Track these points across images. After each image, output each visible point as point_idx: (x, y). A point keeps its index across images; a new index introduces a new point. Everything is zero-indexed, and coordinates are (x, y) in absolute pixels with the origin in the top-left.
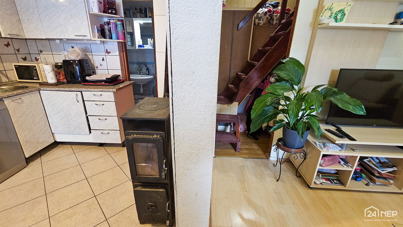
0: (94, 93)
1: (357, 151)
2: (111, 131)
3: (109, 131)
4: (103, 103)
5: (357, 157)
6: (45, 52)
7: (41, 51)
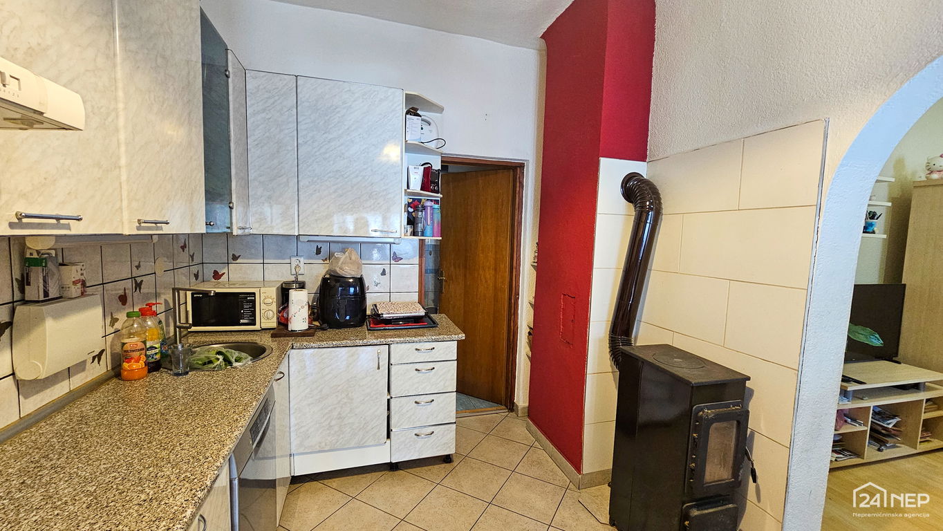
0: (418, 346)
1: (867, 398)
2: (437, 427)
3: (434, 427)
4: (431, 365)
5: (870, 407)
6: (244, 258)
7: (235, 258)
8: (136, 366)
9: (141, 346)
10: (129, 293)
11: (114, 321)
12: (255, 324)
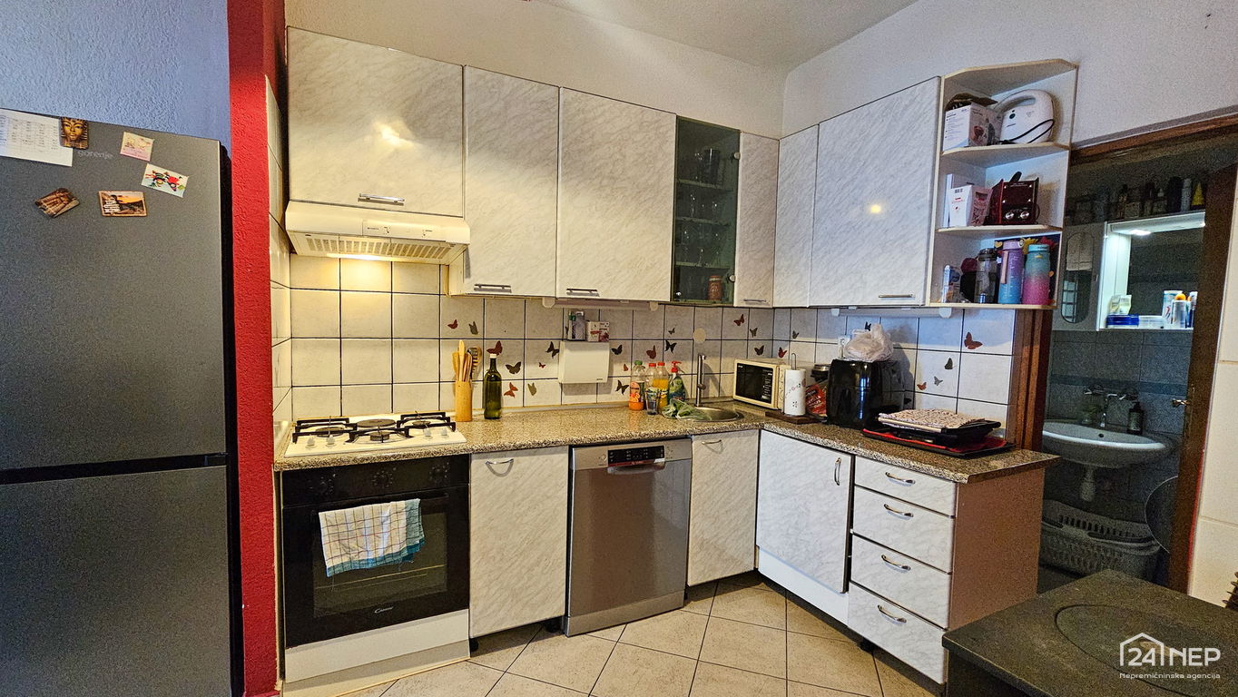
0: (891, 470)
2: (912, 616)
3: (907, 613)
4: (909, 509)
7: (795, 335)
12: (770, 402)
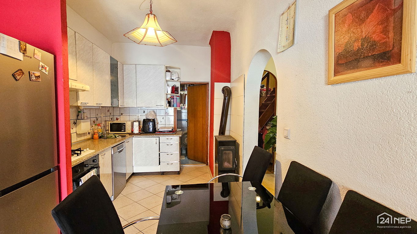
6: (125, 114)
7: (122, 114)
8: (96, 136)
9: (97, 132)
10: (95, 120)
11: (92, 126)
12: (125, 132)
